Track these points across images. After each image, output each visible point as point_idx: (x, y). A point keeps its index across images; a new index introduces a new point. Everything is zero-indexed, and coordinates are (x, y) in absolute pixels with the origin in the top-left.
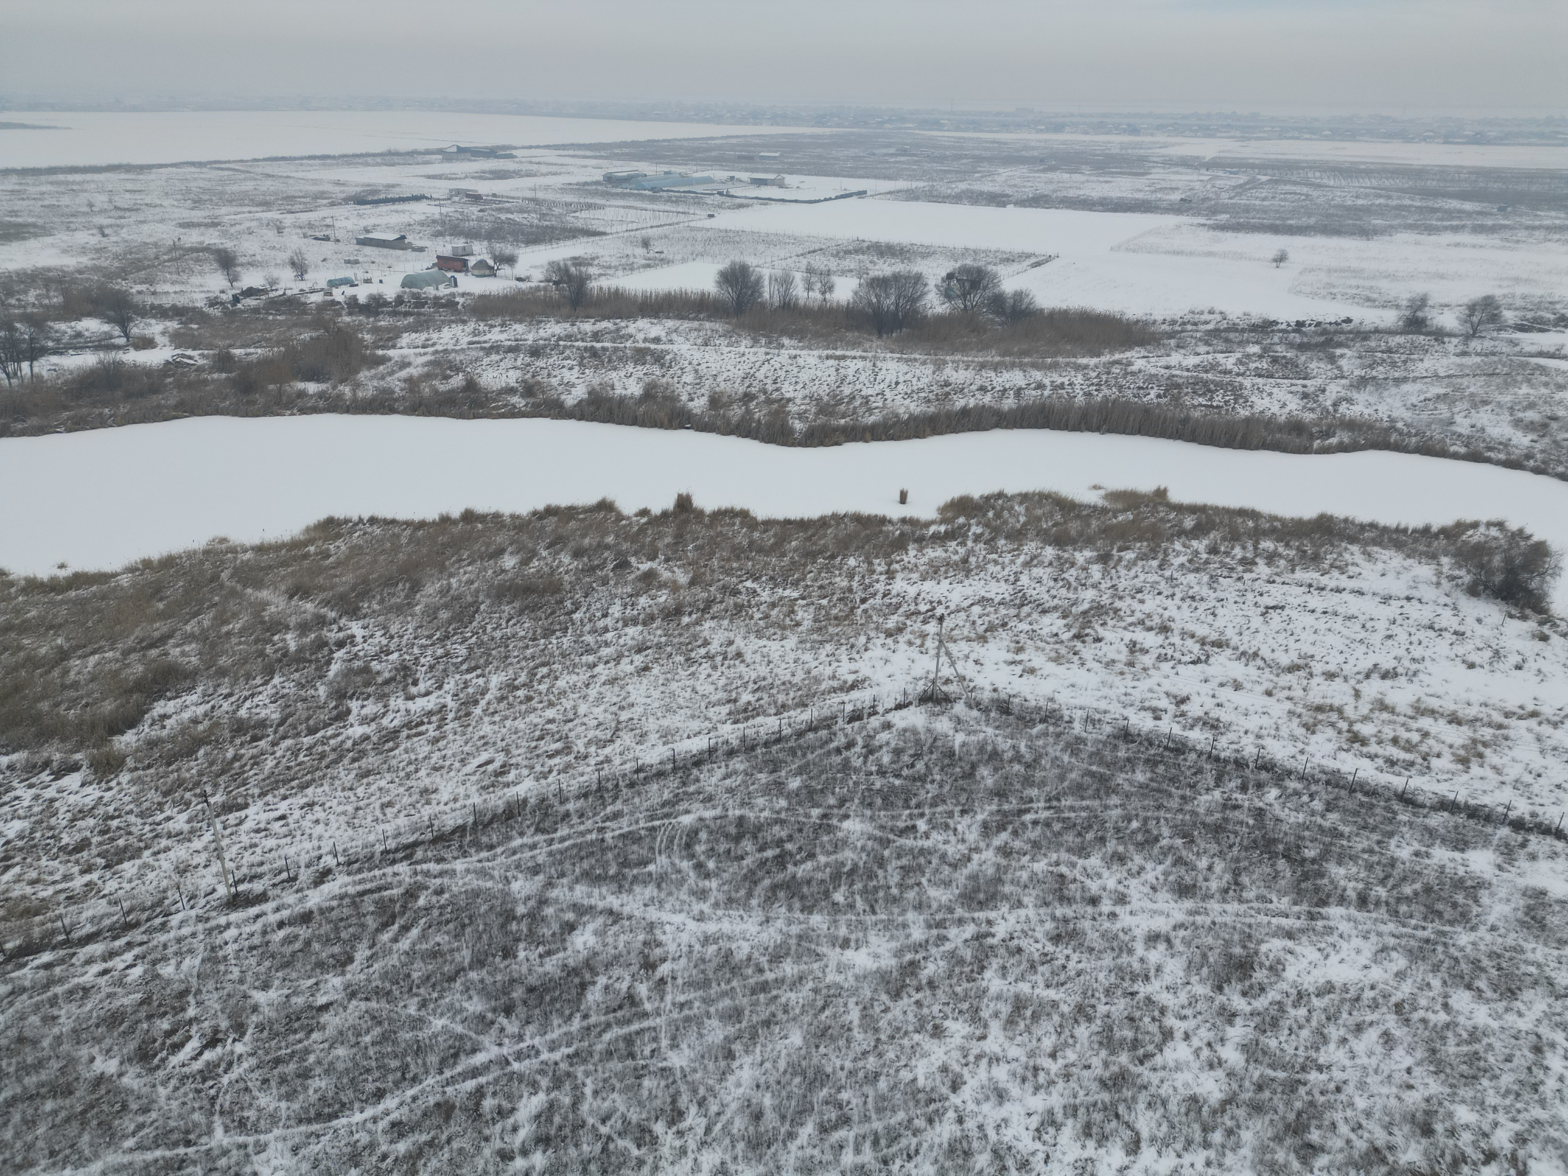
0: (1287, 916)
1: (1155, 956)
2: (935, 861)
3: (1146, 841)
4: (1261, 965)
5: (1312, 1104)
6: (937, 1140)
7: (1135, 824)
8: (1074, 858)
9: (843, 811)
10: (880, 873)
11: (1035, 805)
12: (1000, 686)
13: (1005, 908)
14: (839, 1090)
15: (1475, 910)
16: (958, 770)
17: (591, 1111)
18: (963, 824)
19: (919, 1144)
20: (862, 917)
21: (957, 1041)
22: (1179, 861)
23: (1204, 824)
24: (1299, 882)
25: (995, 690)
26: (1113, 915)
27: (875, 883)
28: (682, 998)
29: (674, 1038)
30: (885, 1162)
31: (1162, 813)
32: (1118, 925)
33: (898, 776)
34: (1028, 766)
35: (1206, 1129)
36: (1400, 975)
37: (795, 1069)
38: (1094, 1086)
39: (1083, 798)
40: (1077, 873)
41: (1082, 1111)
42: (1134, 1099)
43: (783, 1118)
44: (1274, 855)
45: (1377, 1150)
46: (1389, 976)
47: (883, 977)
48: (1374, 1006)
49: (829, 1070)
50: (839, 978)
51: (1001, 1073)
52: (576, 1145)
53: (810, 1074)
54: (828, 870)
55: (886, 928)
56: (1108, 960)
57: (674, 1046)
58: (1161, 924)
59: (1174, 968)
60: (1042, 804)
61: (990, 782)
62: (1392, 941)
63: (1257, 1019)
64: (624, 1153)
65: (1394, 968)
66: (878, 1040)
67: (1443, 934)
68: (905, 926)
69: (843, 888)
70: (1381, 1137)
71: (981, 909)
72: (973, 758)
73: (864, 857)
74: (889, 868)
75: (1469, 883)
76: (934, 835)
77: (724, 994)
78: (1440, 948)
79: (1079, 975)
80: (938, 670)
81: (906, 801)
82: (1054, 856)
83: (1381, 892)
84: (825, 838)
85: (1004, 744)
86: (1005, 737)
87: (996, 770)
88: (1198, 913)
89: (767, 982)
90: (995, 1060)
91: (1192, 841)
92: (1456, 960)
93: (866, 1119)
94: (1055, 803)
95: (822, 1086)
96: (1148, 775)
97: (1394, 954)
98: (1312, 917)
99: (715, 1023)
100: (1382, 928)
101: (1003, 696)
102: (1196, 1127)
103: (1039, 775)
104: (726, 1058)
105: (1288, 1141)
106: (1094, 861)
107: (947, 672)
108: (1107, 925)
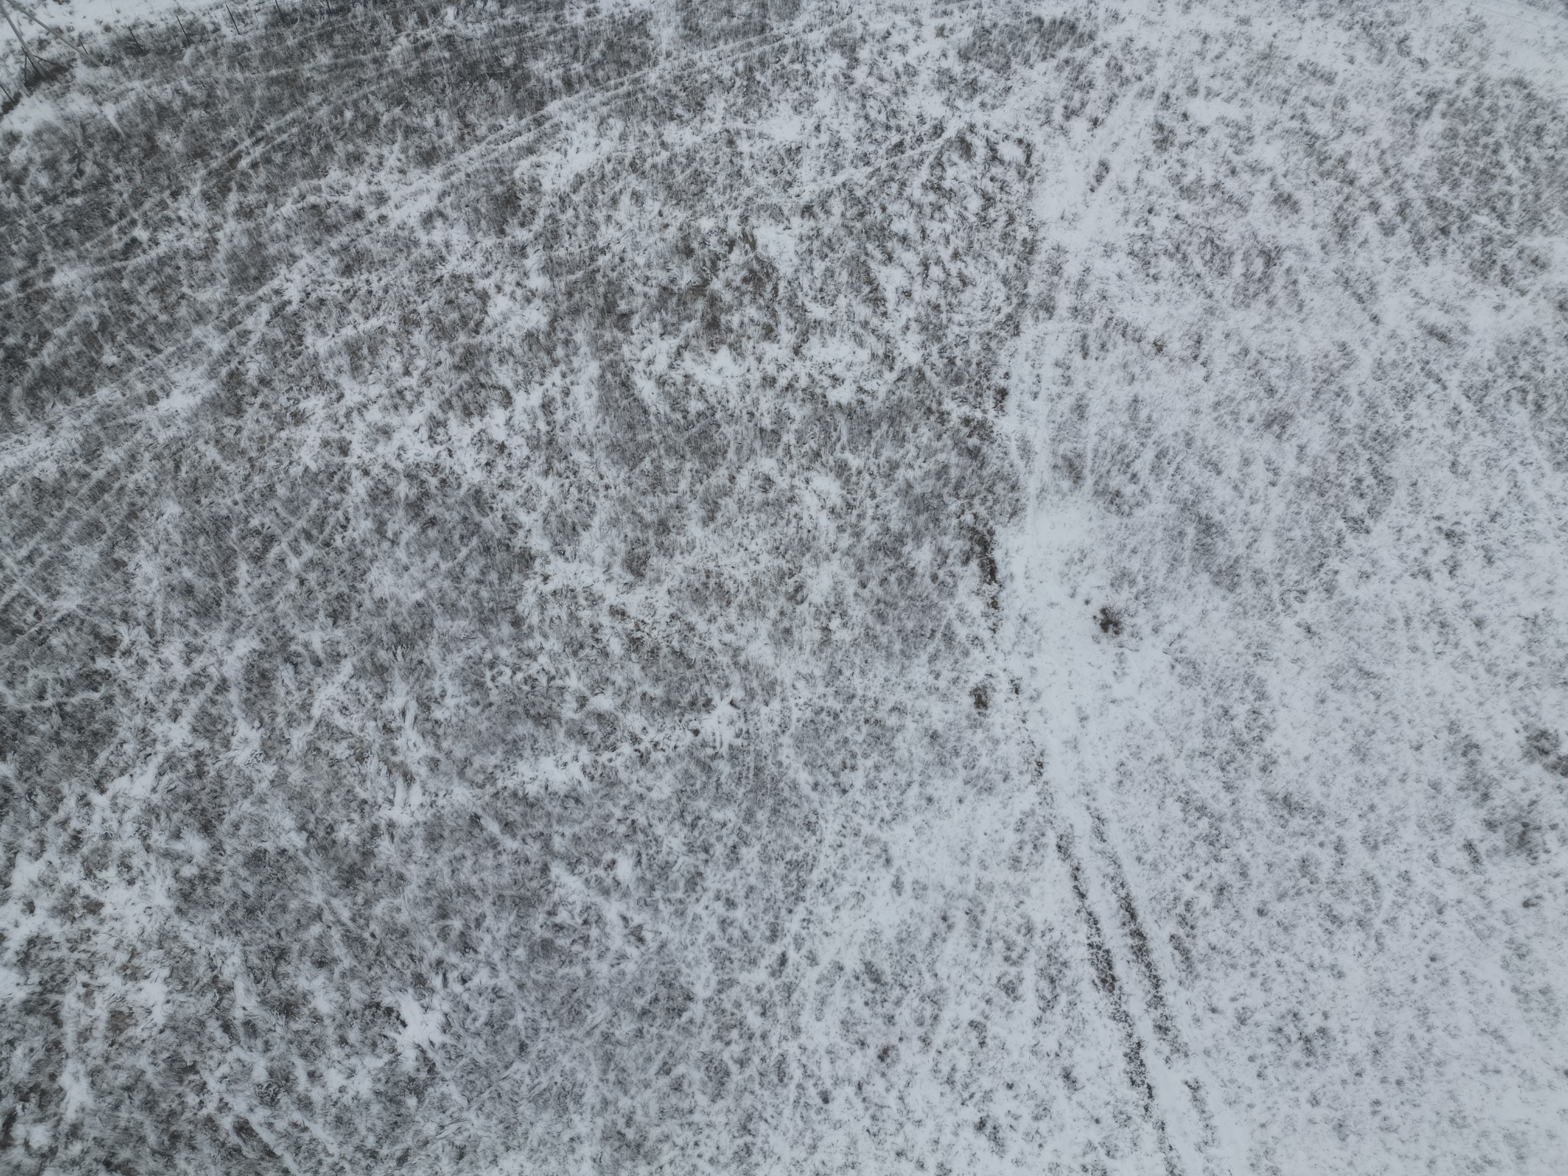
0: (520, 134)
1: (438, 235)
2: (182, 263)
3: (369, 127)
4: (522, 191)
5: (610, 283)
6: (358, 500)
7: (349, 115)
8: (315, 182)
9: (41, 268)
10: (134, 308)
11: (241, 147)
12: (110, 20)
13: (283, 270)
14: (246, 521)
15: (650, 44)
16: (135, 150)
17: (20, 700)
18: (182, 207)
19: (346, 513)
20: (149, 363)
21: (321, 414)
22: (409, 131)
23: (407, 79)
24: (514, 94)
25: (107, 29)
26: (382, 219)
27: (136, 322)
28: (23, 553)
29: (47, 589)
30: (327, 545)
31: (366, 89)
32: (393, 225)
33: (73, 193)
34: (206, 106)
35: (549, 352)
36: (623, 137)
37: (191, 533)
38: (453, 375)
39: (283, 113)
40: (327, 195)
41: (454, 400)
42: (488, 364)
43: (213, 576)
44: (482, 80)
45: (665, 289)
46: (616, 143)
47: (213, 404)
48: (617, 175)
49: (224, 512)
50: (172, 432)
51: (374, 415)
52: (32, 732)
53: (210, 527)
54: (76, 339)
55: (182, 358)
56: (403, 264)
57: (54, 595)
58: (427, 203)
59: (459, 236)
60: (248, 142)
61: (178, 146)
62: (604, 110)
63: (542, 240)
64: (86, 704)
65: (616, 133)
66: (250, 459)
67: (636, 81)
68: (199, 345)
69: (107, 348)
70: (662, 277)
71: (262, 285)
72: (142, 127)
73: (103, 301)
74: (140, 298)
75: (637, 21)
76: (161, 236)
77: (65, 520)
78: (640, 96)
79: (386, 291)
80: (19, 35)
81: (104, 216)
82: (295, 191)
83: (578, 67)
84: (46, 308)
85: (164, 94)
86: (160, 84)
87: (176, 128)
88: (450, 174)
89: (100, 482)
90: (362, 408)
91: (408, 104)
92: (655, 99)
93: (288, 525)
94: (260, 134)
95: (228, 529)
96: (330, 53)
97: (611, 121)
98: (538, 123)
99: (79, 549)
100: (594, 101)
101: (124, 33)
102: (542, 354)
103: (223, 110)
104: (116, 569)
105: (608, 322)
106: (335, 175)
107: (31, 32)
108: (383, 231)
